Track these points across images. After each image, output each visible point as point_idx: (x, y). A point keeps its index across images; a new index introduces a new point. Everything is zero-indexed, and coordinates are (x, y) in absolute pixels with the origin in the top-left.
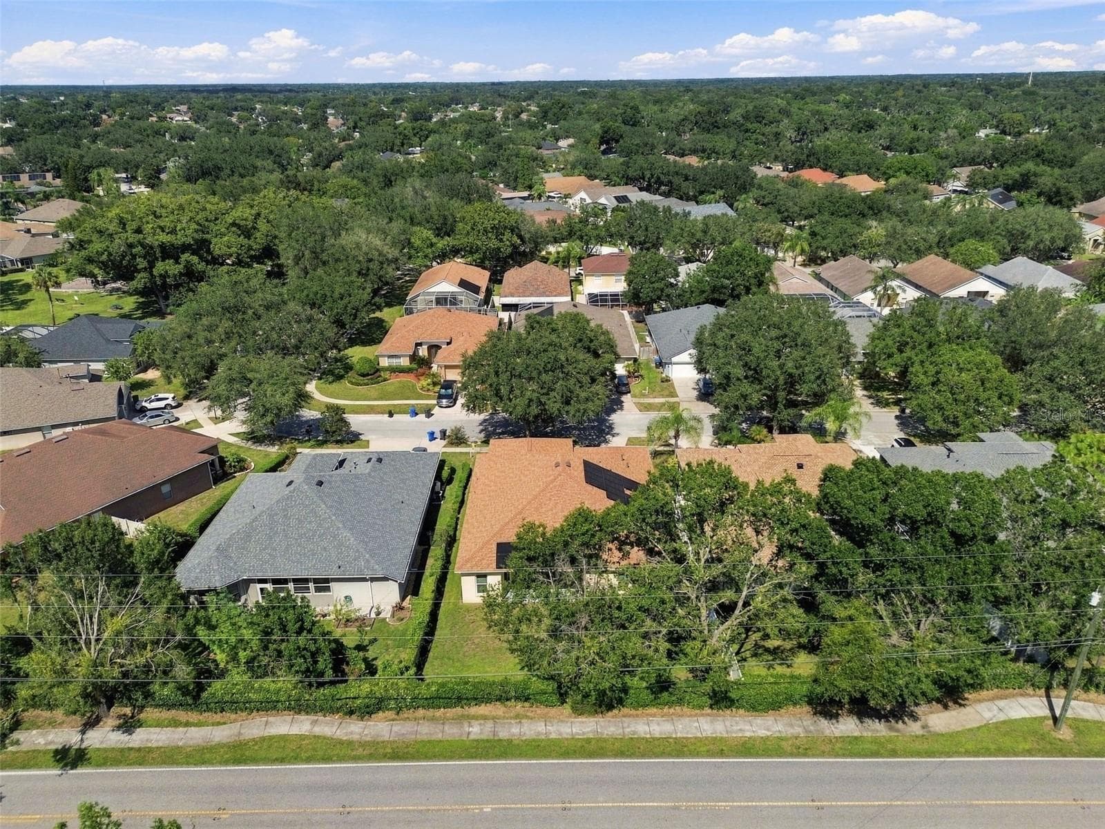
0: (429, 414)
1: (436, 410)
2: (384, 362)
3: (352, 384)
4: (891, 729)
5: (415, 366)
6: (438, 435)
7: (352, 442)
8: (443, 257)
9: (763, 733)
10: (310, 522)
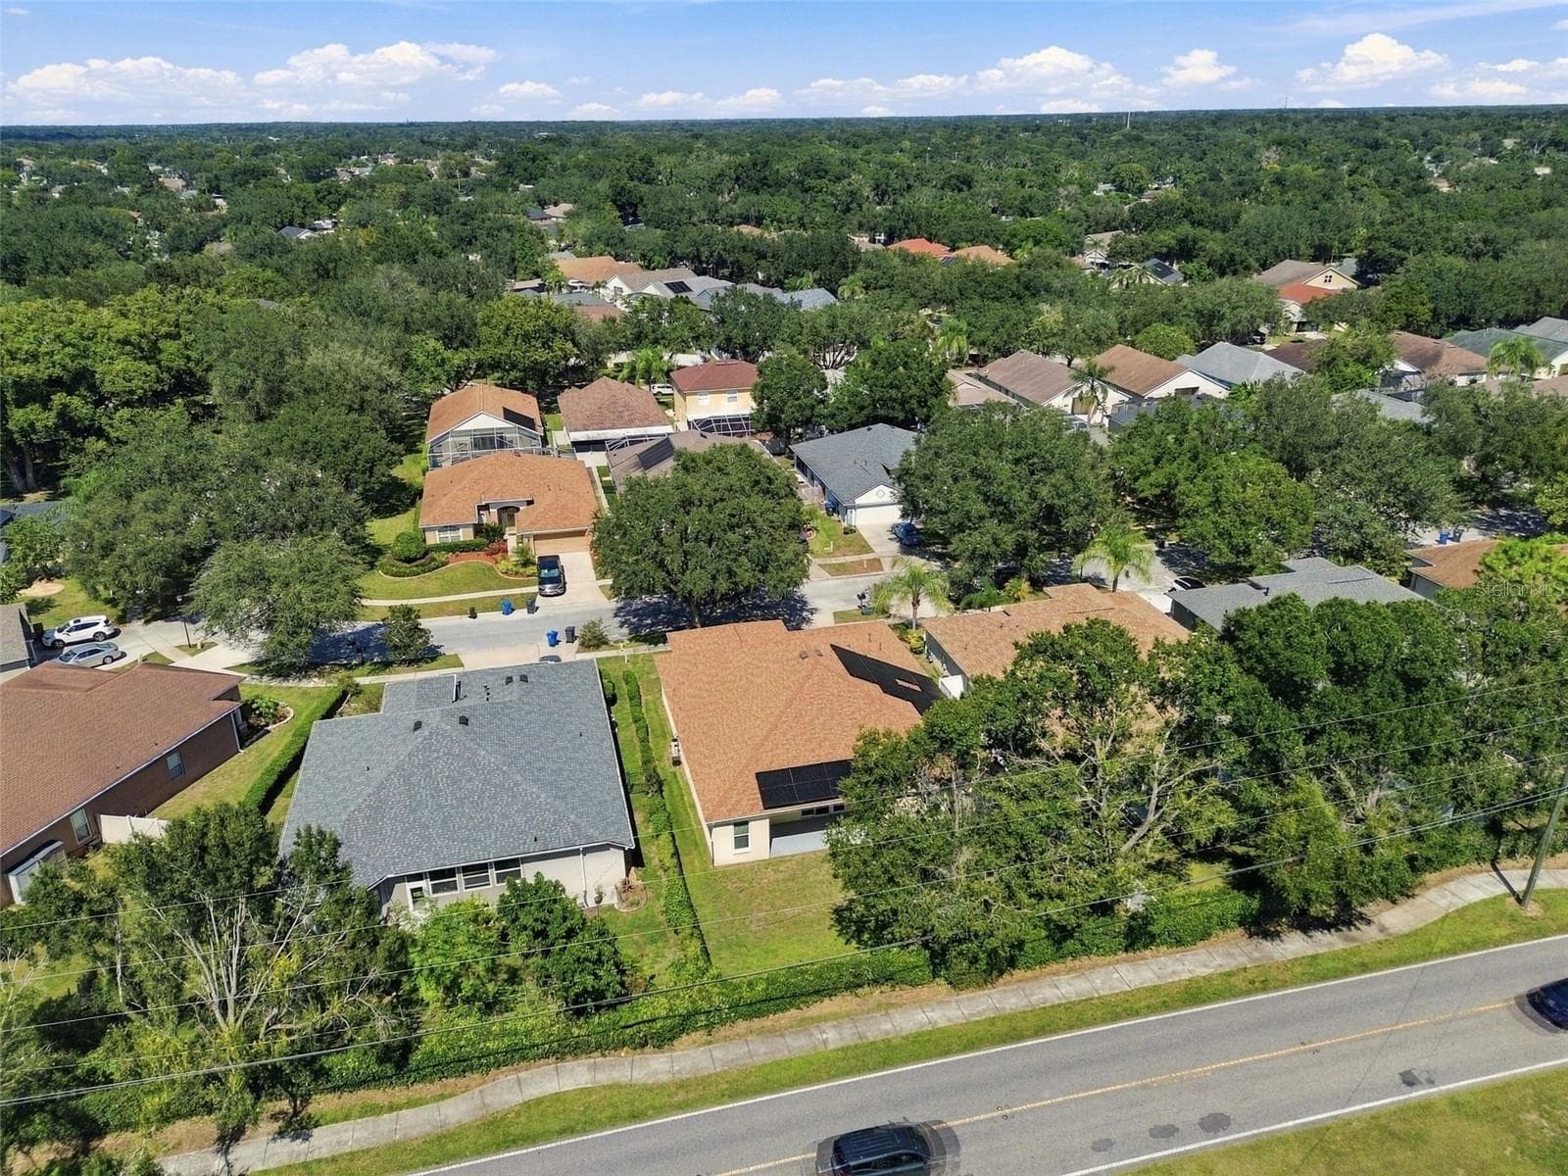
0: (532, 608)
1: (540, 601)
2: (433, 538)
3: (395, 575)
4: (1347, 939)
5: (485, 541)
6: (562, 636)
7: (433, 659)
8: (458, 378)
9: (1202, 972)
10: (470, 780)
